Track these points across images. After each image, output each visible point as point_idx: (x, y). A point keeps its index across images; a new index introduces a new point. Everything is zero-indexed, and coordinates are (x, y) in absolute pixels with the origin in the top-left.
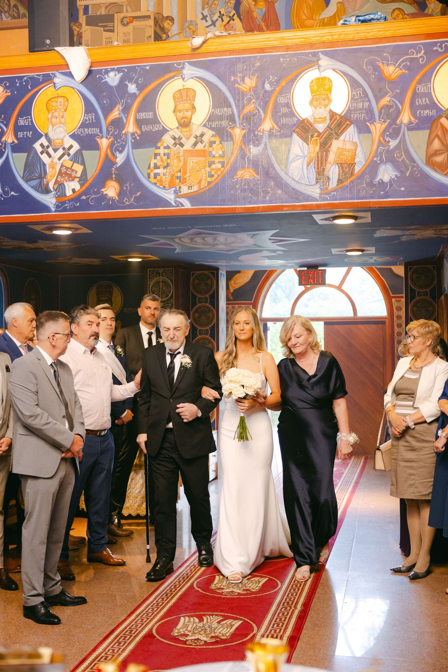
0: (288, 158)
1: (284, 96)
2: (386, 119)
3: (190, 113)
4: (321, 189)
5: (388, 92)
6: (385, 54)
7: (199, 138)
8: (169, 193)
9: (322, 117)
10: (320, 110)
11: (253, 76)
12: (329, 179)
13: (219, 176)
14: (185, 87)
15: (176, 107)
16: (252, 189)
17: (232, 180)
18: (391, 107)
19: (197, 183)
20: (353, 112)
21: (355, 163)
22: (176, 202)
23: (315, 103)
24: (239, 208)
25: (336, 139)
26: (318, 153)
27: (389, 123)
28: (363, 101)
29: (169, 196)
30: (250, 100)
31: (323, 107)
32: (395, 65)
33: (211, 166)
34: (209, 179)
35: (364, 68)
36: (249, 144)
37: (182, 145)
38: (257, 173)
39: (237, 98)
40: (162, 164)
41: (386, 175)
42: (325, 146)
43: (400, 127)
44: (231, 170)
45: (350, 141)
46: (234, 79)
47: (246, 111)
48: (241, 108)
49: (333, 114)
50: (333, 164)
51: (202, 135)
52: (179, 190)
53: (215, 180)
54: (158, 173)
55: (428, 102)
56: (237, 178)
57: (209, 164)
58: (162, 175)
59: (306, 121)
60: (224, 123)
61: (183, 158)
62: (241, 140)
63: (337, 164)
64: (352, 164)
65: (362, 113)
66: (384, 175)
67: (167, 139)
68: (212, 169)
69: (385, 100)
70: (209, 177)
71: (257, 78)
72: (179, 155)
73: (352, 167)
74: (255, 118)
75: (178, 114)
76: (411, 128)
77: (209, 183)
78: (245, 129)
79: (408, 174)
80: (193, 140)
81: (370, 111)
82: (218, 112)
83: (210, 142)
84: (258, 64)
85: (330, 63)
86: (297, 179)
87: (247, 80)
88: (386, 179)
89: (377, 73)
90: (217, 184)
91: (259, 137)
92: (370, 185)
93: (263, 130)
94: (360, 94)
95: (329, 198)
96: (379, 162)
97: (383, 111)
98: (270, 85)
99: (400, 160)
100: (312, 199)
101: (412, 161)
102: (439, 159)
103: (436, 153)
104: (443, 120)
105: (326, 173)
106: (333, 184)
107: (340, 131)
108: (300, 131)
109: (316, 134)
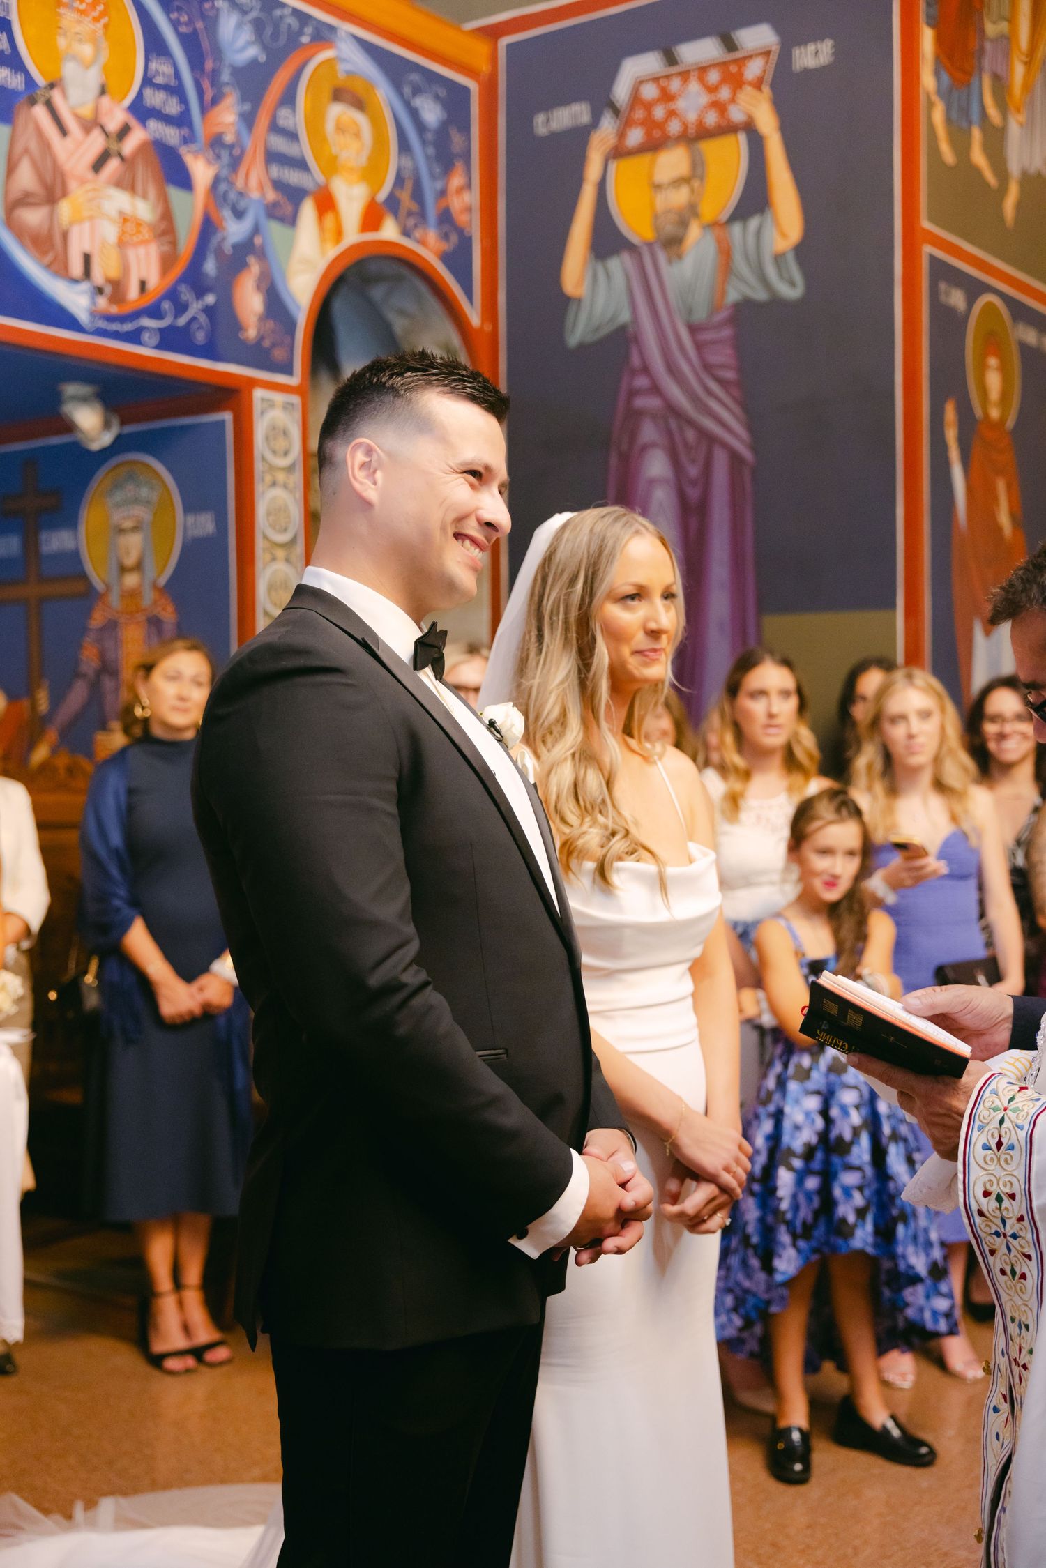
55: (6, 44)
102: (33, 217)
103: (25, 200)
104: (40, 112)
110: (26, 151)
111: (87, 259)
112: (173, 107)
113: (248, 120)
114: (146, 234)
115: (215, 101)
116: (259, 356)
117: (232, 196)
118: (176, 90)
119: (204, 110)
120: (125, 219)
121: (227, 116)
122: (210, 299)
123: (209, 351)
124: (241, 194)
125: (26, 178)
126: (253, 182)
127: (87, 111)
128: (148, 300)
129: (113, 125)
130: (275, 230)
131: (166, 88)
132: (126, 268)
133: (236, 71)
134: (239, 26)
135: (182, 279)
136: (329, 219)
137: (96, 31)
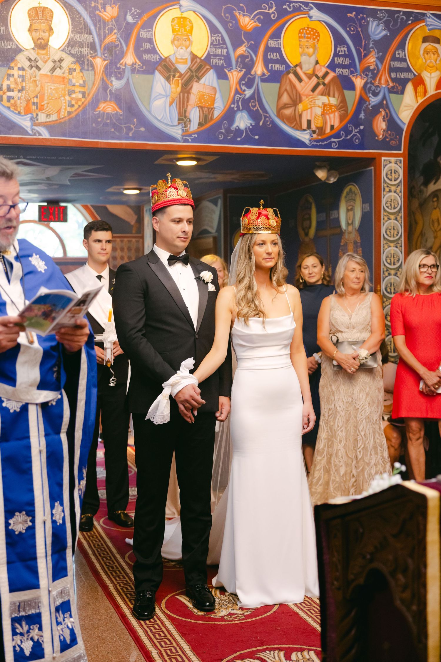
0: (150, 96)
1: (146, 31)
2: (243, 68)
3: (47, 34)
4: (183, 130)
5: (244, 42)
6: (241, 5)
7: (58, 64)
8: (25, 120)
9: (184, 58)
10: (182, 51)
11: (114, 5)
12: (190, 121)
13: (79, 106)
14: (41, 5)
15: (31, 25)
16: (115, 124)
17: (93, 113)
18: (247, 57)
19: (56, 111)
20: (212, 57)
21: (214, 108)
22: (32, 130)
23: (176, 42)
24: (101, 142)
25: (196, 81)
26: (180, 94)
27: (245, 72)
28: (222, 48)
29: (25, 123)
30: (111, 30)
31: (184, 48)
32: (250, 17)
33: (71, 95)
34: (69, 109)
35: (223, 14)
36: (111, 76)
37: (38, 68)
38: (120, 108)
39: (98, 26)
40: (16, 87)
41: (242, 122)
42: (186, 88)
43: (254, 78)
44: (92, 102)
45: (209, 86)
46: (95, 5)
47: (108, 40)
48: (102, 37)
49: (194, 57)
50: (194, 107)
51: (61, 61)
52: (36, 117)
53: (76, 110)
54: (12, 96)
55: (278, 57)
56: (99, 111)
57: (69, 92)
58: (16, 98)
59: (168, 60)
60: (85, 51)
61: (40, 82)
62: (103, 71)
63: (198, 107)
64: (212, 109)
65: (221, 59)
66: (240, 123)
67: (21, 60)
68: (72, 99)
69: (242, 50)
70: (69, 106)
71: (119, 7)
72: (35, 79)
73: (212, 112)
74: (117, 50)
75: (34, 33)
76: (264, 80)
77: (69, 113)
78: (107, 60)
79: (261, 124)
80: (50, 65)
81: (227, 58)
82: (77, 37)
83: (70, 69)
85: (192, 5)
86: (159, 118)
87: (108, 8)
88: (242, 126)
89: (234, 22)
90: (77, 115)
91: (121, 70)
92: (228, 131)
93: (126, 64)
94: (219, 40)
95: (190, 140)
96: (236, 109)
97: (239, 60)
98: (132, 17)
99: (254, 109)
100: (174, 139)
101: (265, 111)
102: (288, 112)
103: (285, 106)
104: (291, 76)
105: (187, 114)
106: (194, 126)
107: (200, 75)
108: (162, 70)
109: (178, 75)
110: (286, 90)
111: (309, 122)
112: (347, 62)
113: (381, 59)
114: (334, 109)
115: (366, 56)
116: (385, 145)
117: (373, 88)
118: (349, 55)
119: (360, 61)
120: (324, 105)
121: (372, 60)
122: (362, 127)
123: (361, 146)
124: (377, 87)
125: (285, 98)
126: (383, 81)
127: (310, 71)
128: (334, 132)
129: (320, 74)
130: (393, 97)
131: (345, 56)
132: (325, 123)
133: (375, 42)
134: (378, 25)
135: (349, 122)
136: (420, 89)
137: (314, 43)
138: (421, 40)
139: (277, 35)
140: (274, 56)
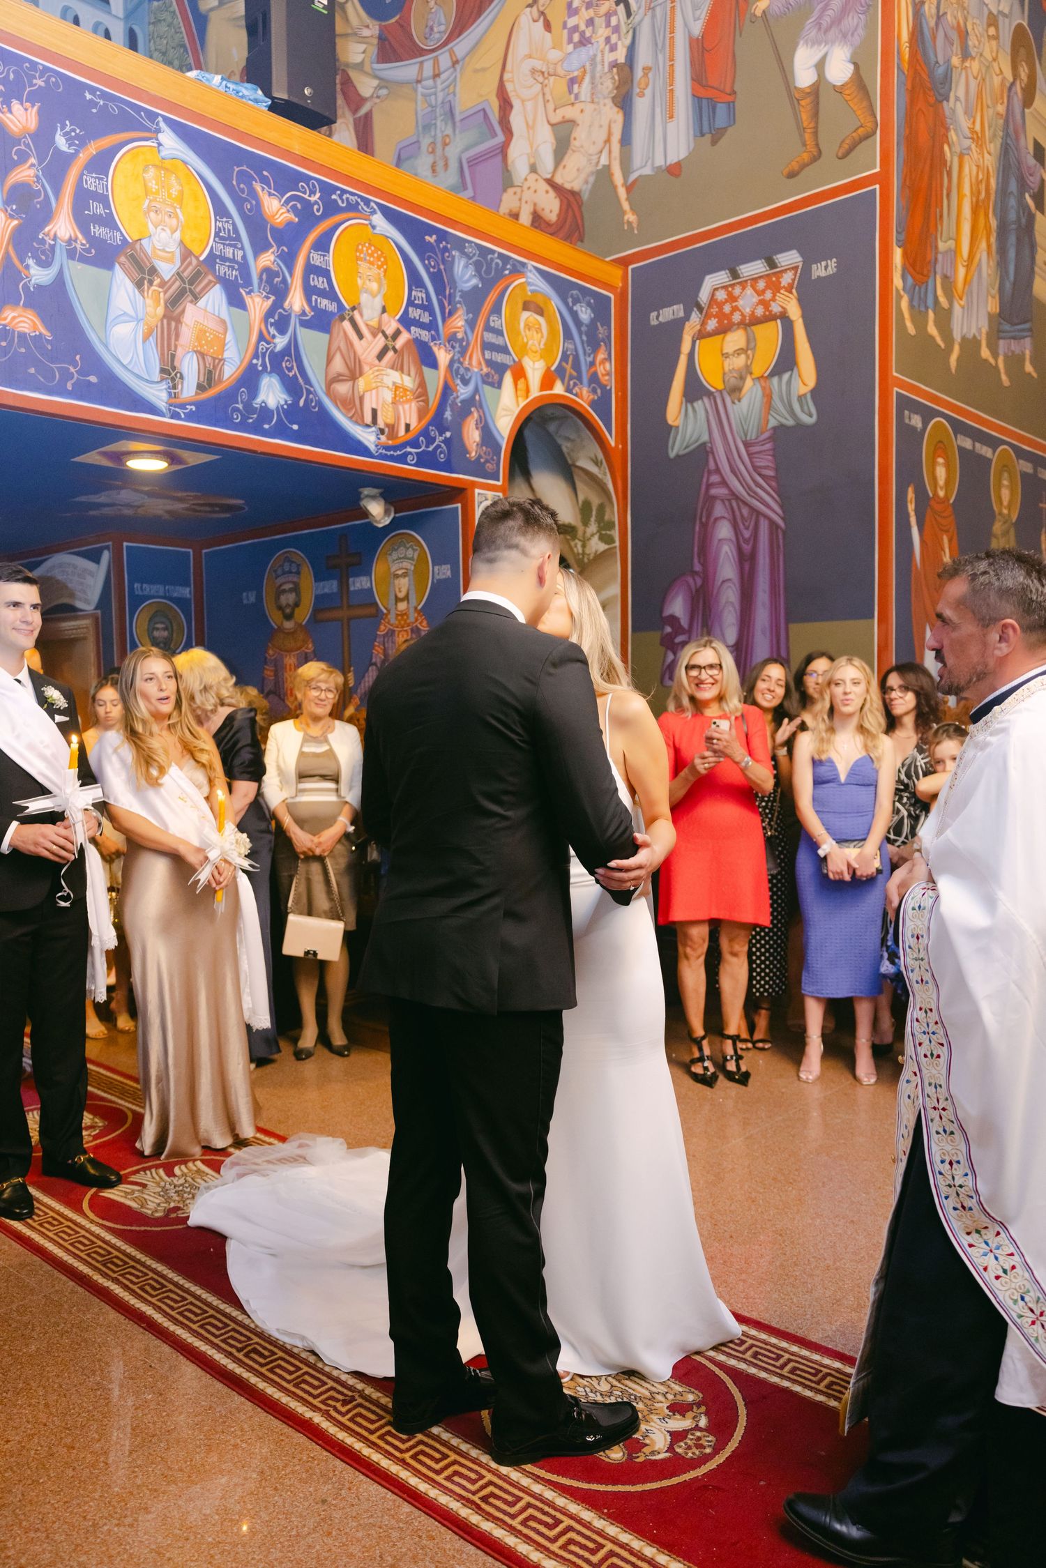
0: (106, 313)
1: (93, 177)
2: (269, 293)
4: (170, 393)
5: (270, 246)
6: (265, 173)
9: (167, 250)
10: (163, 235)
11: (29, 104)
12: (182, 377)
16: (36, 358)
18: (275, 273)
20: (218, 261)
21: (224, 360)
23: (153, 216)
24: (8, 394)
25: (191, 302)
26: (160, 320)
27: (274, 302)
28: (235, 246)
30: (24, 156)
31: (168, 231)
32: (281, 201)
35: (234, 183)
36: (25, 255)
38: (47, 327)
41: (271, 395)
42: (173, 310)
43: (289, 316)
45: (213, 314)
47: (17, 176)
48: (5, 166)
49: (187, 253)
50: (188, 351)
55: (326, 286)
56: (4, 325)
59: (138, 247)
62: (7, 240)
63: (196, 352)
64: (220, 360)
65: (233, 268)
66: (268, 396)
69: (268, 259)
71: (41, 113)
73: (219, 366)
74: (38, 203)
76: (305, 324)
78: (16, 218)
79: (302, 403)
81: (244, 267)
84: (40, 82)
85: (179, 147)
86: (125, 363)
87: (17, 107)
88: (272, 403)
89: (254, 203)
91: (47, 246)
92: (249, 407)
93: (55, 235)
94: (229, 230)
95: (183, 416)
96: (260, 368)
97: (264, 277)
98: (67, 140)
99: (291, 374)
100: (153, 410)
101: (308, 381)
102: (343, 388)
103: (338, 379)
104: (346, 325)
105: (176, 364)
106: (188, 390)
107: (198, 290)
108: (128, 264)
109: (157, 281)
110: (339, 348)
111: (374, 412)
113: (471, 324)
114: (410, 396)
115: (451, 314)
116: (478, 468)
117: (462, 371)
118: (428, 308)
119: (444, 320)
120: (397, 387)
121: (459, 322)
122: (448, 434)
123: (448, 467)
124: (467, 369)
125: (338, 365)
126: (474, 362)
127: (374, 323)
128: (410, 436)
129: (390, 332)
130: (488, 391)
131: (422, 307)
132: (398, 418)
133: (465, 295)
134: (466, 266)
135: (430, 424)
136: (521, 383)
137: (379, 274)
138: (520, 305)
139: (322, 245)
140: (320, 282)
